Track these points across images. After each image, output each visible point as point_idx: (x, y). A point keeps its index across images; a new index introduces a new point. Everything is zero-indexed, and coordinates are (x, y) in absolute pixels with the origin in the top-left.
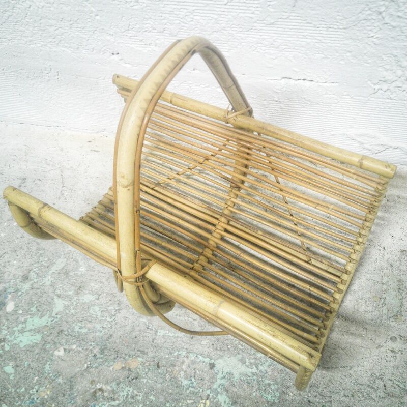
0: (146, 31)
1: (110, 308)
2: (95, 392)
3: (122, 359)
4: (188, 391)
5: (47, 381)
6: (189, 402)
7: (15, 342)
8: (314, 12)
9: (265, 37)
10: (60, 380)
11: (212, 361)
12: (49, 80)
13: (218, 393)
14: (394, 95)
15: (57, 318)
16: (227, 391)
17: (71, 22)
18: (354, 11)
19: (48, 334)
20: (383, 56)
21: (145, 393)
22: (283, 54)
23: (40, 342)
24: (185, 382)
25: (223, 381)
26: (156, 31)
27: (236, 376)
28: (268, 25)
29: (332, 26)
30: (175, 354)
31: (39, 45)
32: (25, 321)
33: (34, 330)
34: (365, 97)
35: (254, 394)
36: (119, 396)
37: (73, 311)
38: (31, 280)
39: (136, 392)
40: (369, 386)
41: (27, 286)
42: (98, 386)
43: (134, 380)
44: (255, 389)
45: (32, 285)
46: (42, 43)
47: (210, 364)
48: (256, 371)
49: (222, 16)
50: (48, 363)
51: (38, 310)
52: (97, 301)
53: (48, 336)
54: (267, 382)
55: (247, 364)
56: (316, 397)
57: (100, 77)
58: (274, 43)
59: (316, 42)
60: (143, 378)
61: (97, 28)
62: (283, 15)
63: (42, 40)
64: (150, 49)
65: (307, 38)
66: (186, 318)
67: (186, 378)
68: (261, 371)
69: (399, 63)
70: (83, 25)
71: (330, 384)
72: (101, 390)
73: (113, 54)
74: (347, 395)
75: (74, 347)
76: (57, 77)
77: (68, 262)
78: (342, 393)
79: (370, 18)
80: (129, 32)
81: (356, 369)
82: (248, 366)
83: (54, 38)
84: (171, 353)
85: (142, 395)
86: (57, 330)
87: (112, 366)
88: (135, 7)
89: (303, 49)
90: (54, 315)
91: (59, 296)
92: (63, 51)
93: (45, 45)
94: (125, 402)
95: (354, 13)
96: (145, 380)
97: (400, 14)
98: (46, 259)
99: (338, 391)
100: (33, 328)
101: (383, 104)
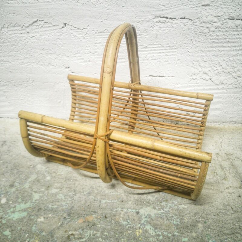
0: (86, 53)
1: (70, 194)
2: (69, 237)
3: (82, 217)
4: (127, 227)
5: (35, 236)
6: (129, 232)
7: (9, 218)
8: (165, 40)
9: (143, 54)
10: (44, 233)
11: (137, 211)
12: (27, 86)
13: (145, 225)
14: (199, 81)
15: (36, 203)
16: (150, 223)
17: (48, 51)
18: (181, 39)
19: (32, 211)
20: (193, 61)
21: (101, 232)
22: (150, 63)
23: (27, 216)
24: (124, 223)
25: (146, 219)
26: (91, 53)
27: (153, 215)
28: (145, 48)
29: (172, 47)
30: (115, 210)
31: (26, 65)
32: (15, 207)
33: (22, 210)
34: (186, 83)
35: (166, 222)
36: (85, 236)
37: (46, 198)
38: (15, 186)
39: (95, 232)
40: (224, 209)
41: (13, 189)
42: (70, 233)
43: (93, 227)
44: (165, 220)
45: (17, 189)
46: (29, 63)
47: (136, 212)
48: (163, 211)
49: (124, 44)
50: (34, 226)
51: (23, 200)
52: (60, 192)
53: (32, 212)
54: (171, 215)
55: (157, 209)
56: (199, 218)
57: (56, 82)
58: (147, 57)
59: (165, 56)
60: (98, 224)
61: (61, 53)
62: (151, 43)
63: (29, 61)
64: (86, 63)
65: (161, 54)
66: (117, 193)
67: (124, 221)
68: (166, 211)
69: (200, 64)
70: (54, 52)
71: (204, 211)
72: (72, 234)
73: (66, 68)
74: (215, 215)
75: (50, 215)
76: (32, 84)
77: (39, 176)
78: (212, 214)
79: (187, 42)
80: (78, 54)
81: (215, 203)
82: (158, 210)
83: (36, 60)
84: (111, 210)
85: (99, 233)
86: (37, 208)
87: (77, 221)
88: (83, 41)
89: (159, 59)
90: (33, 201)
91: (35, 192)
92: (40, 67)
93: (30, 64)
94: (89, 239)
95: (181, 40)
96: (100, 226)
97: (199, 40)
98: (24, 176)
99: (210, 214)
100: (21, 209)
101: (194, 87)
